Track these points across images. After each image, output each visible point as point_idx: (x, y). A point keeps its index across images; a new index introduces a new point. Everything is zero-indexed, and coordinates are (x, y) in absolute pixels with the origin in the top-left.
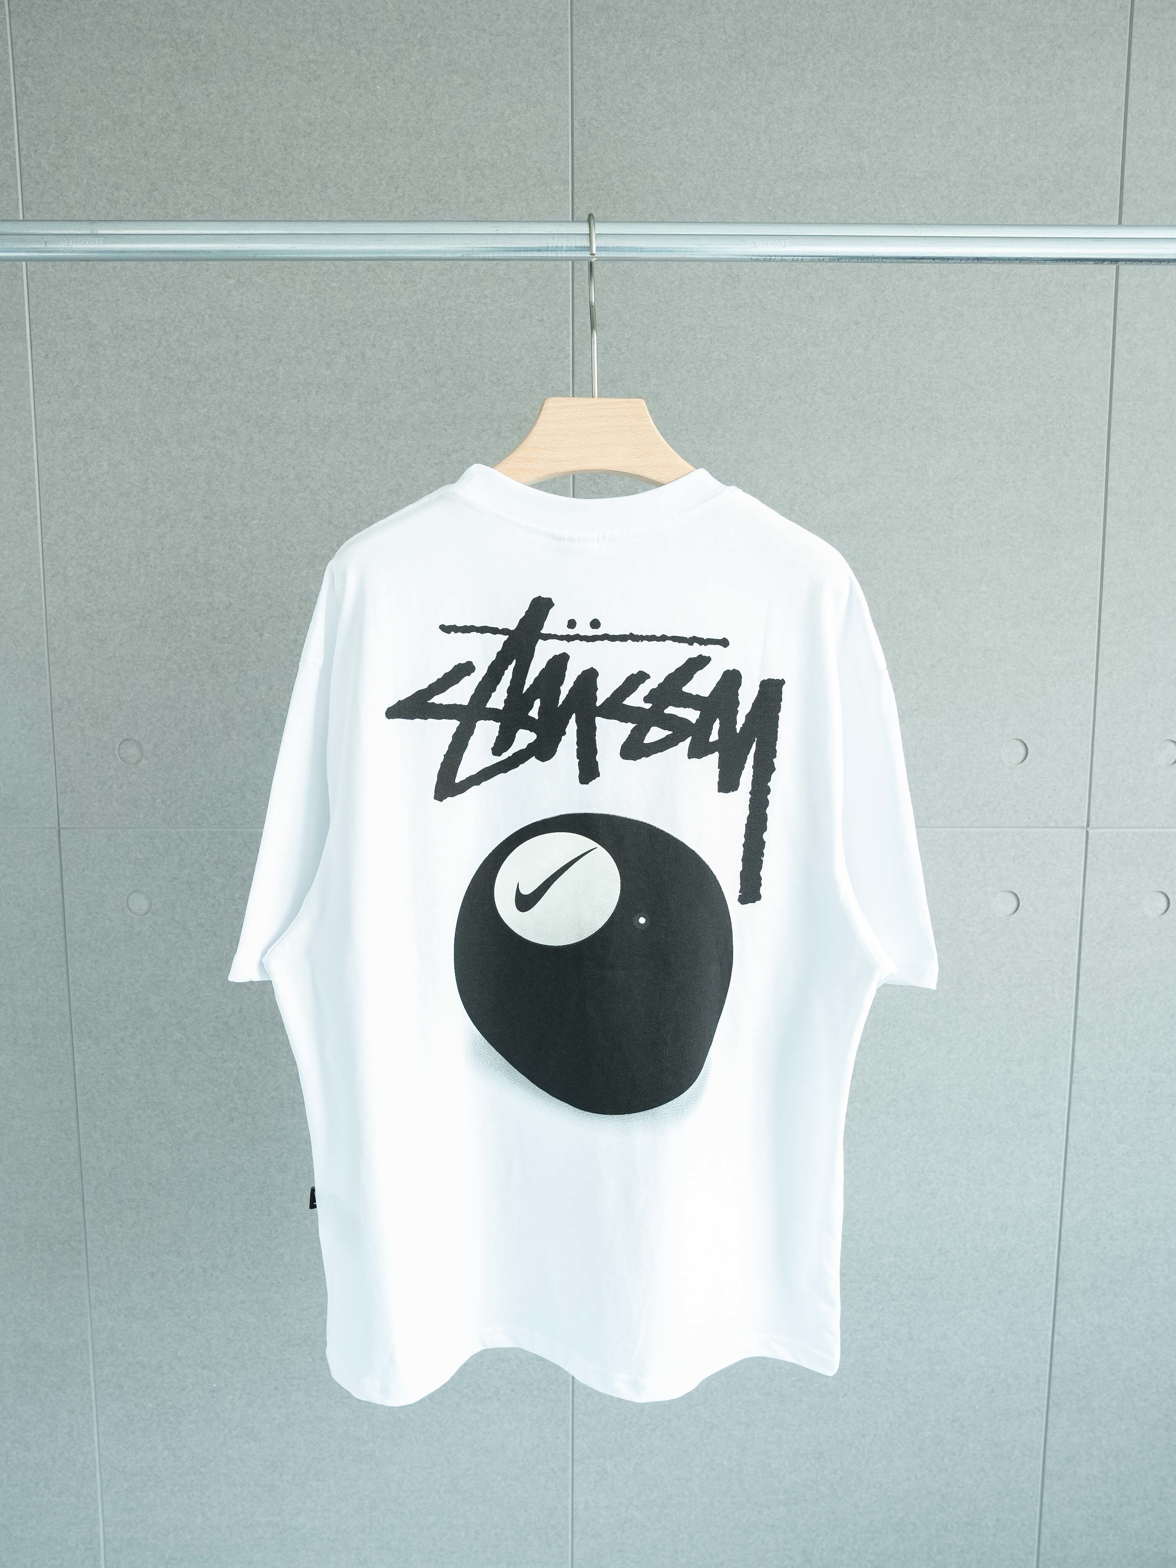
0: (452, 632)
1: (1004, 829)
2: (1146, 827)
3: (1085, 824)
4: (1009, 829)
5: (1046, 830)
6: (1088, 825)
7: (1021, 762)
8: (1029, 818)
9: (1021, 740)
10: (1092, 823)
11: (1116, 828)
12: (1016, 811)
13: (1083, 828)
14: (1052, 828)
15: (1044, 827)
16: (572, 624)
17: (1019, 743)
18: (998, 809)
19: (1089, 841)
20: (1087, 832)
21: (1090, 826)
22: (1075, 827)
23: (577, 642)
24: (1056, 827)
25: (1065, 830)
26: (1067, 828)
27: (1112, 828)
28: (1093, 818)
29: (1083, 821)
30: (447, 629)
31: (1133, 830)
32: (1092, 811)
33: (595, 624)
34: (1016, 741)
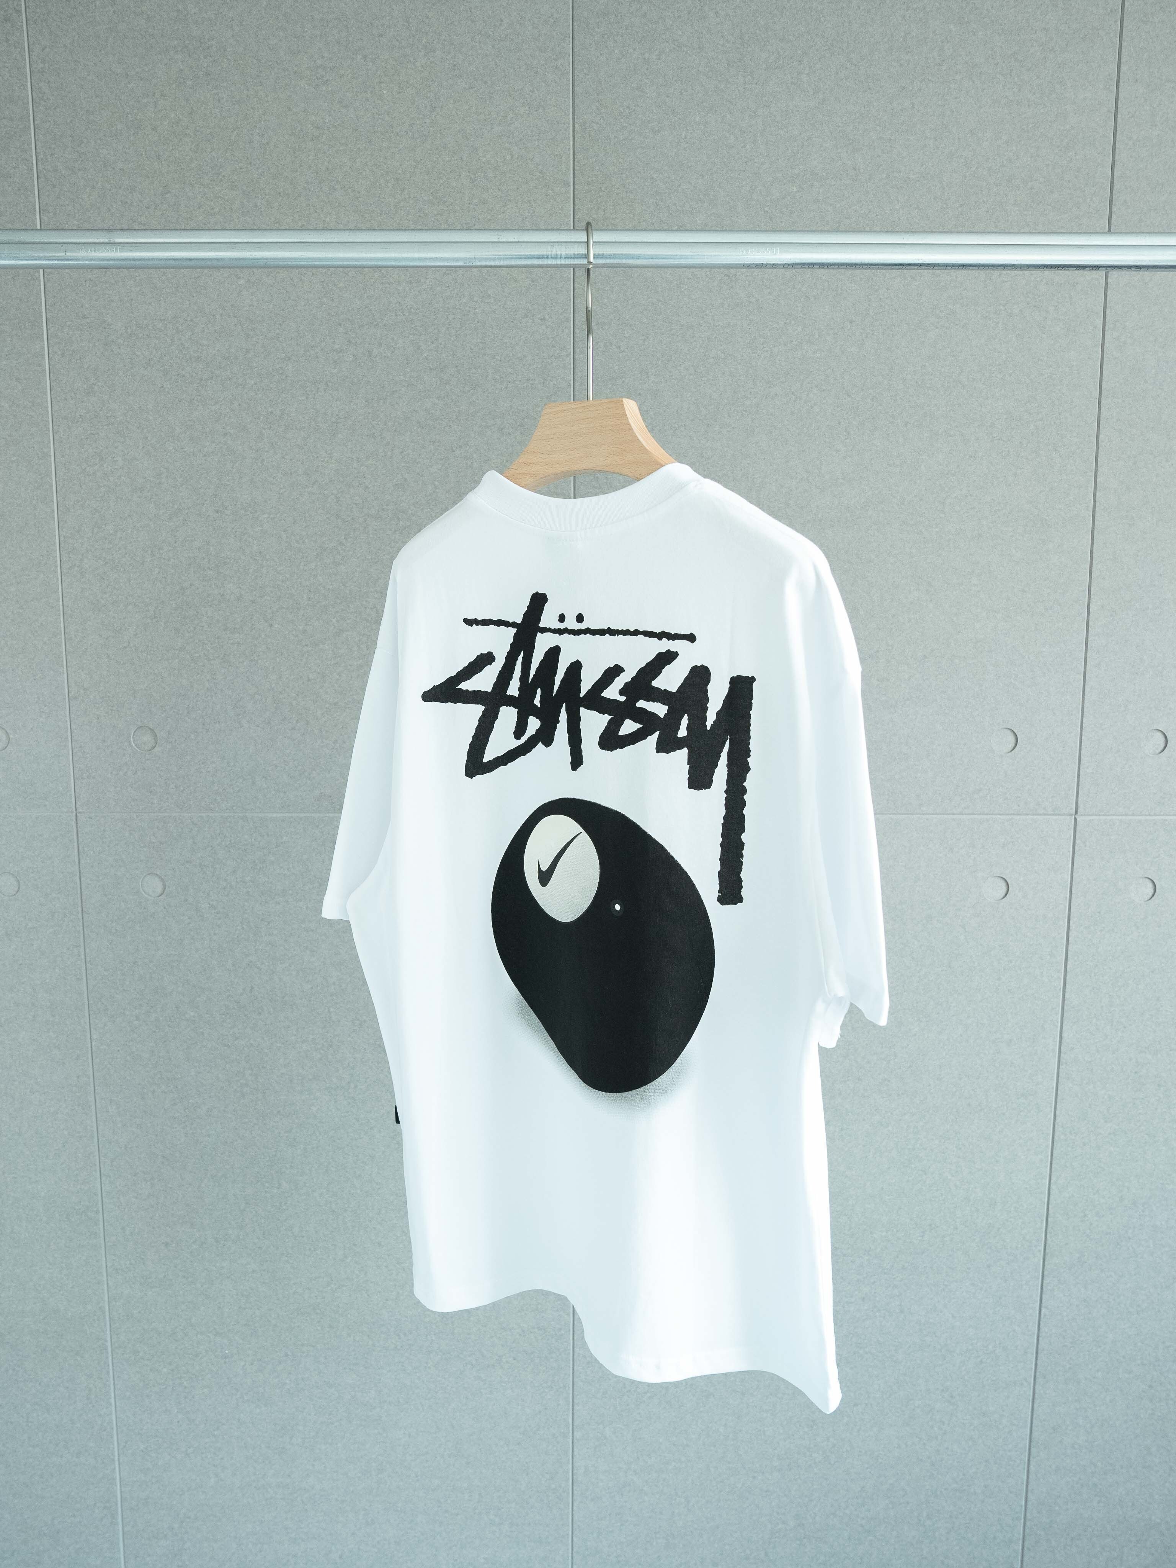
0: (474, 625)
1: (994, 816)
2: (1133, 815)
3: (1073, 812)
4: (999, 816)
5: (1035, 817)
6: (1076, 813)
7: (1012, 750)
8: (1019, 806)
9: (1010, 729)
10: (1080, 810)
11: (1103, 815)
12: (1006, 799)
13: (1072, 815)
14: (1041, 815)
15: (1034, 815)
16: (562, 618)
17: (1009, 732)
18: (988, 797)
19: (1078, 828)
20: (1075, 819)
21: (1079, 813)
22: (1064, 814)
23: (566, 635)
24: (1045, 815)
25: (1054, 817)
26: (1056, 815)
27: (1099, 815)
28: (1081, 805)
29: (1071, 809)
30: (469, 622)
31: (1120, 817)
32: (1080, 799)
33: (580, 618)
34: (1006, 730)
